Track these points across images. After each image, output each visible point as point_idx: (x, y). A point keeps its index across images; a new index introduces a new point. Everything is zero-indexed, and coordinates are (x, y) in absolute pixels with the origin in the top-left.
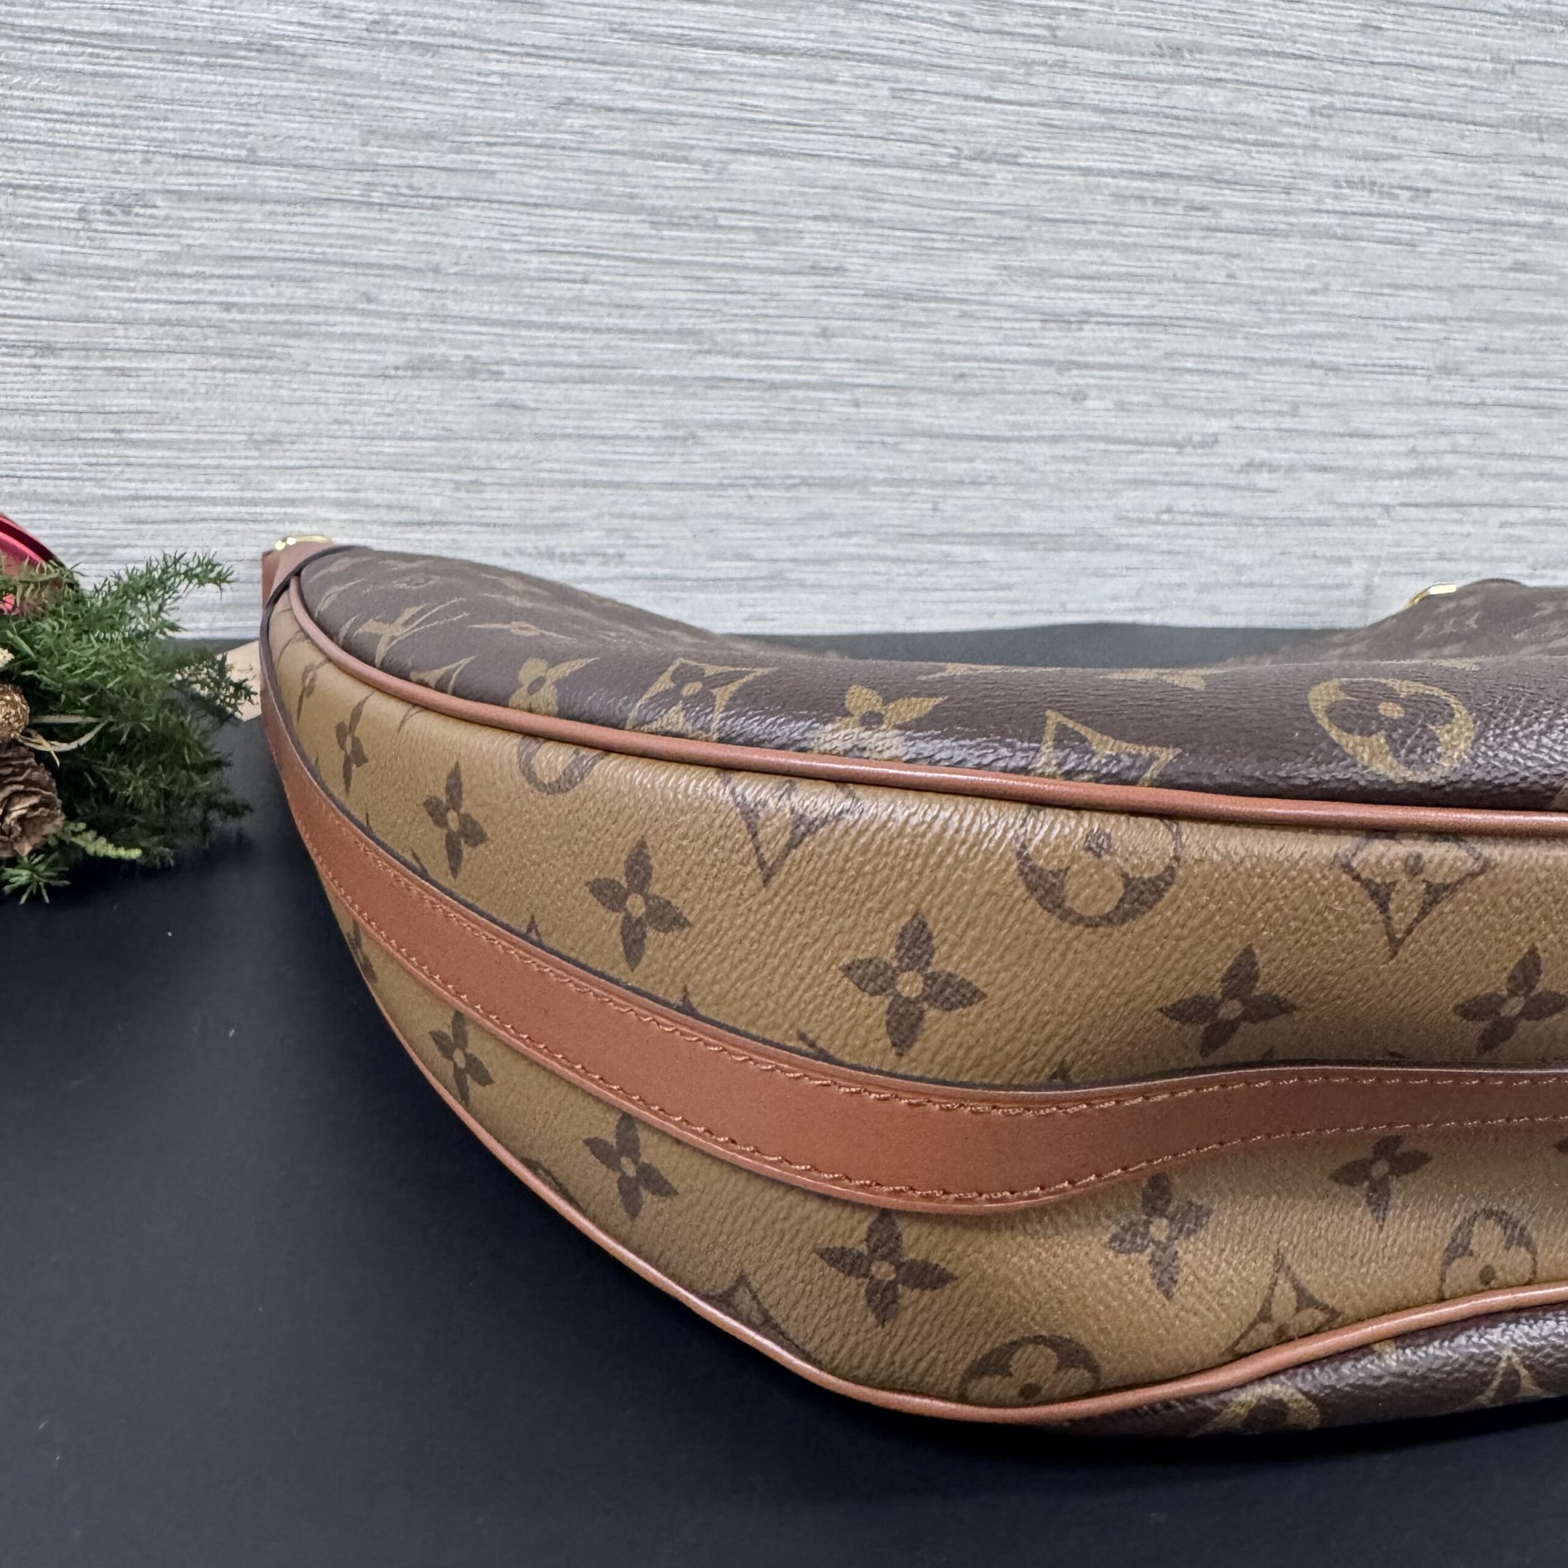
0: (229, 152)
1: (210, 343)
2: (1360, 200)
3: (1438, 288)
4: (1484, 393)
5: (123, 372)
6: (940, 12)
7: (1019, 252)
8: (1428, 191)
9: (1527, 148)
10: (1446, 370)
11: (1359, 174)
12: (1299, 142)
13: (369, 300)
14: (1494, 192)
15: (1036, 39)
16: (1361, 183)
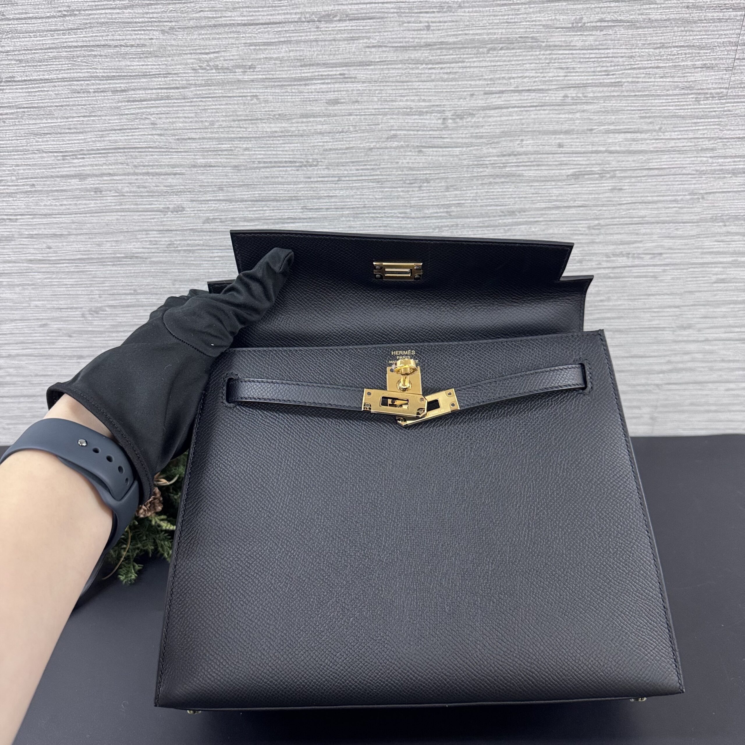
0: (127, 292)
2: (622, 261)
3: (672, 294)
4: (708, 335)
6: (395, 213)
8: (661, 254)
9: (717, 230)
10: (683, 328)
11: (618, 251)
12: (584, 241)
14: (699, 250)
15: (441, 217)
16: (621, 254)
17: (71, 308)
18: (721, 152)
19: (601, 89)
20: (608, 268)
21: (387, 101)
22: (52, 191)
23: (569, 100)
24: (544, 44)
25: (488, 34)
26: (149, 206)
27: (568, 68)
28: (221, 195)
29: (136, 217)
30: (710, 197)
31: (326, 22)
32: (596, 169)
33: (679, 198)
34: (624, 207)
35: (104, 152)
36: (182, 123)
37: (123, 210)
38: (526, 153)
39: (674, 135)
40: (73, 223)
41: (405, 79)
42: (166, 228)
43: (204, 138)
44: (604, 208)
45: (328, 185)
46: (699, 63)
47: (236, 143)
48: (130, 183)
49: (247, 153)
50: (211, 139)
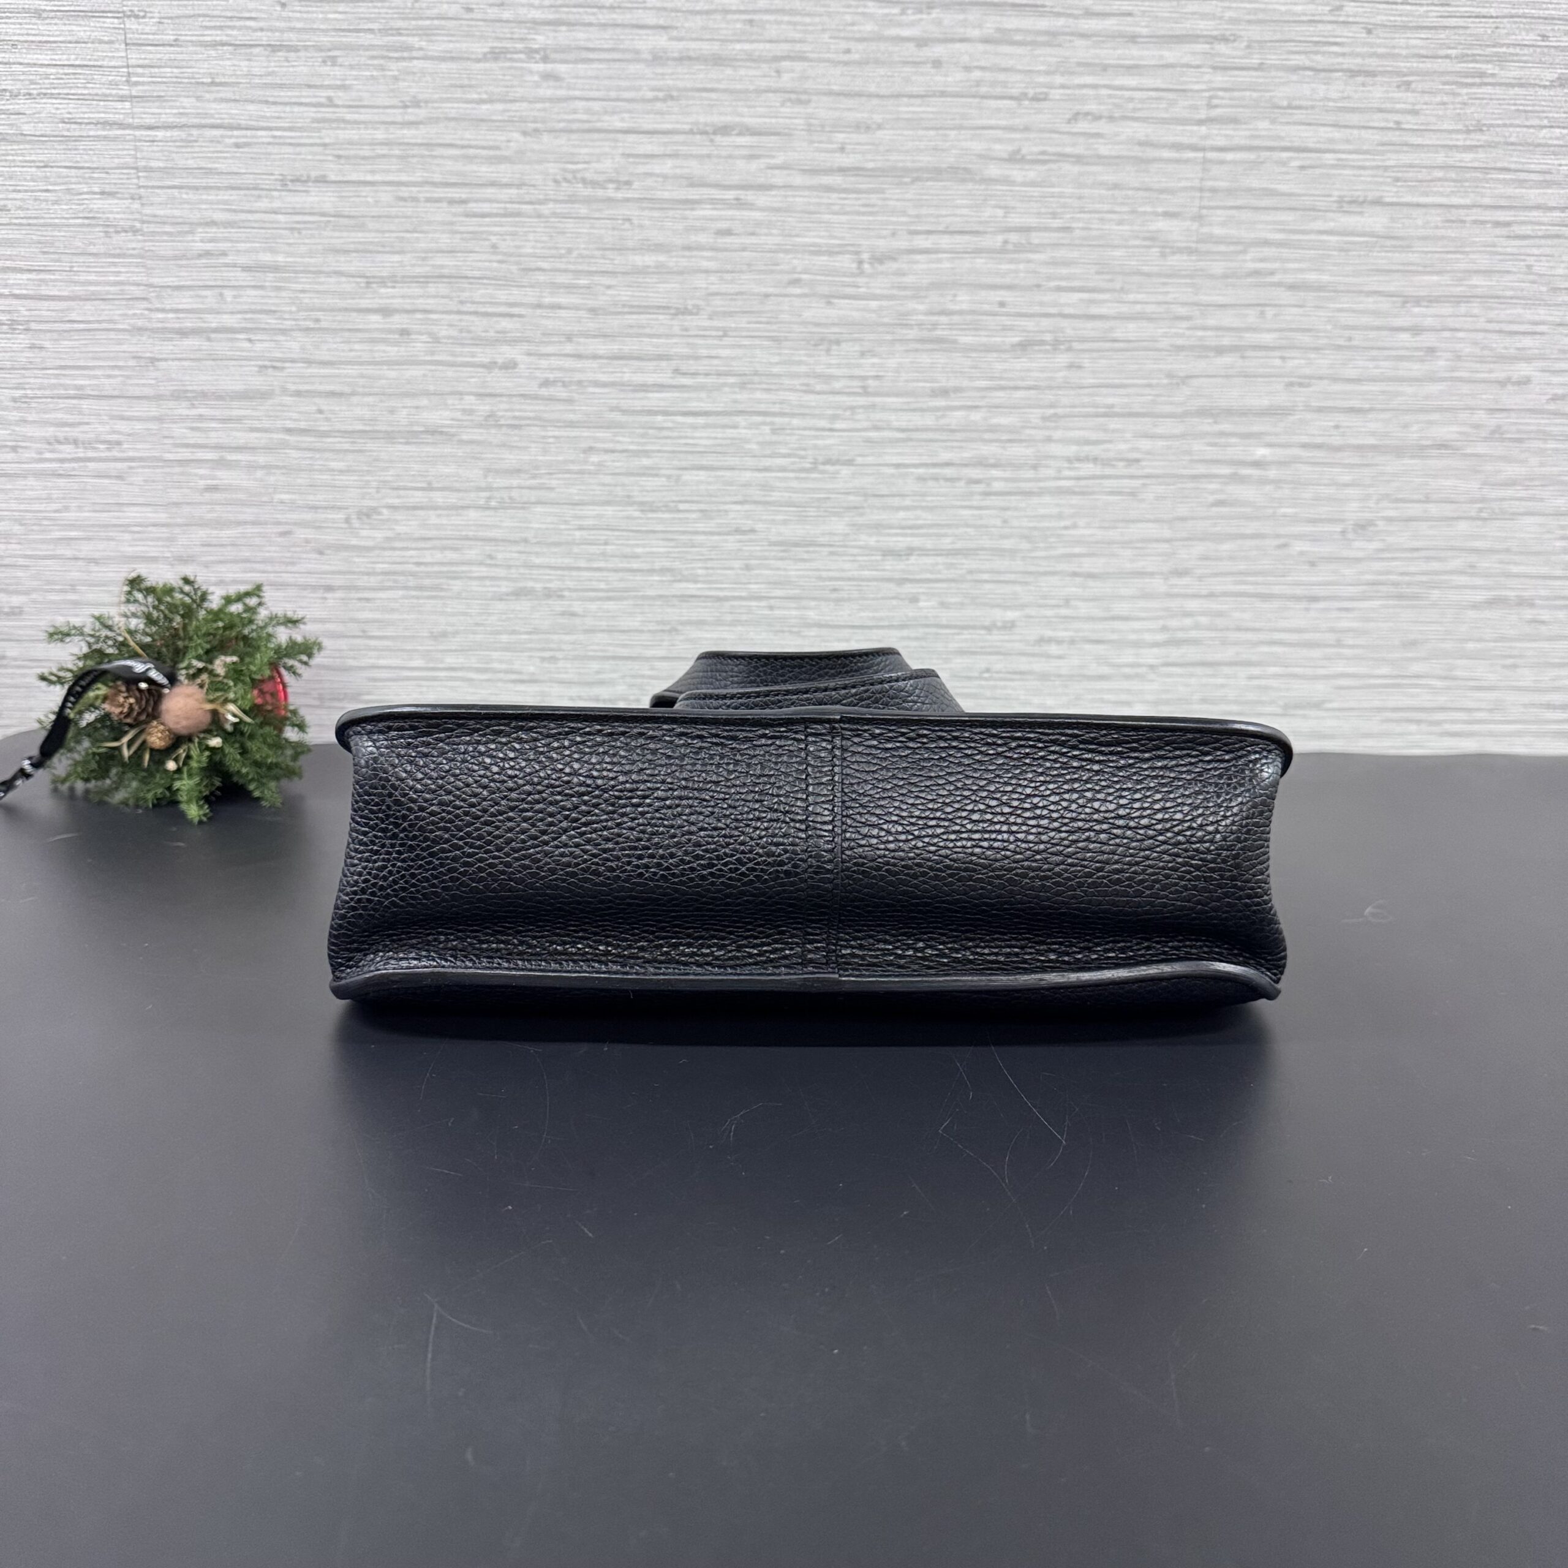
0: (419, 485)
1: (411, 584)
2: (1088, 469)
3: (1159, 521)
4: (1213, 587)
5: (367, 600)
7: (862, 515)
8: (1137, 461)
9: (1207, 428)
11: (1083, 455)
12: (1037, 438)
13: (491, 557)
14: (1187, 458)
15: (854, 394)
16: (1087, 459)
17: (333, 507)
18: (1199, 322)
19: (1046, 234)
21: (790, 236)
22: (342, 330)
23: (1010, 247)
24: (977, 178)
25: (913, 161)
26: (470, 359)
27: (1006, 207)
28: (569, 348)
29: (450, 373)
30: (1194, 381)
31: (723, 135)
32: (1048, 337)
33: (1155, 382)
34: (1086, 391)
35: (424, 280)
36: (534, 247)
37: (434, 363)
38: (960, 313)
39: (1140, 297)
40: (362, 376)
41: (812, 208)
42: (488, 391)
43: (557, 270)
44: (1062, 392)
45: (710, 342)
46: (1160, 210)
47: (597, 279)
48: (451, 325)
49: (609, 292)
50: (566, 271)
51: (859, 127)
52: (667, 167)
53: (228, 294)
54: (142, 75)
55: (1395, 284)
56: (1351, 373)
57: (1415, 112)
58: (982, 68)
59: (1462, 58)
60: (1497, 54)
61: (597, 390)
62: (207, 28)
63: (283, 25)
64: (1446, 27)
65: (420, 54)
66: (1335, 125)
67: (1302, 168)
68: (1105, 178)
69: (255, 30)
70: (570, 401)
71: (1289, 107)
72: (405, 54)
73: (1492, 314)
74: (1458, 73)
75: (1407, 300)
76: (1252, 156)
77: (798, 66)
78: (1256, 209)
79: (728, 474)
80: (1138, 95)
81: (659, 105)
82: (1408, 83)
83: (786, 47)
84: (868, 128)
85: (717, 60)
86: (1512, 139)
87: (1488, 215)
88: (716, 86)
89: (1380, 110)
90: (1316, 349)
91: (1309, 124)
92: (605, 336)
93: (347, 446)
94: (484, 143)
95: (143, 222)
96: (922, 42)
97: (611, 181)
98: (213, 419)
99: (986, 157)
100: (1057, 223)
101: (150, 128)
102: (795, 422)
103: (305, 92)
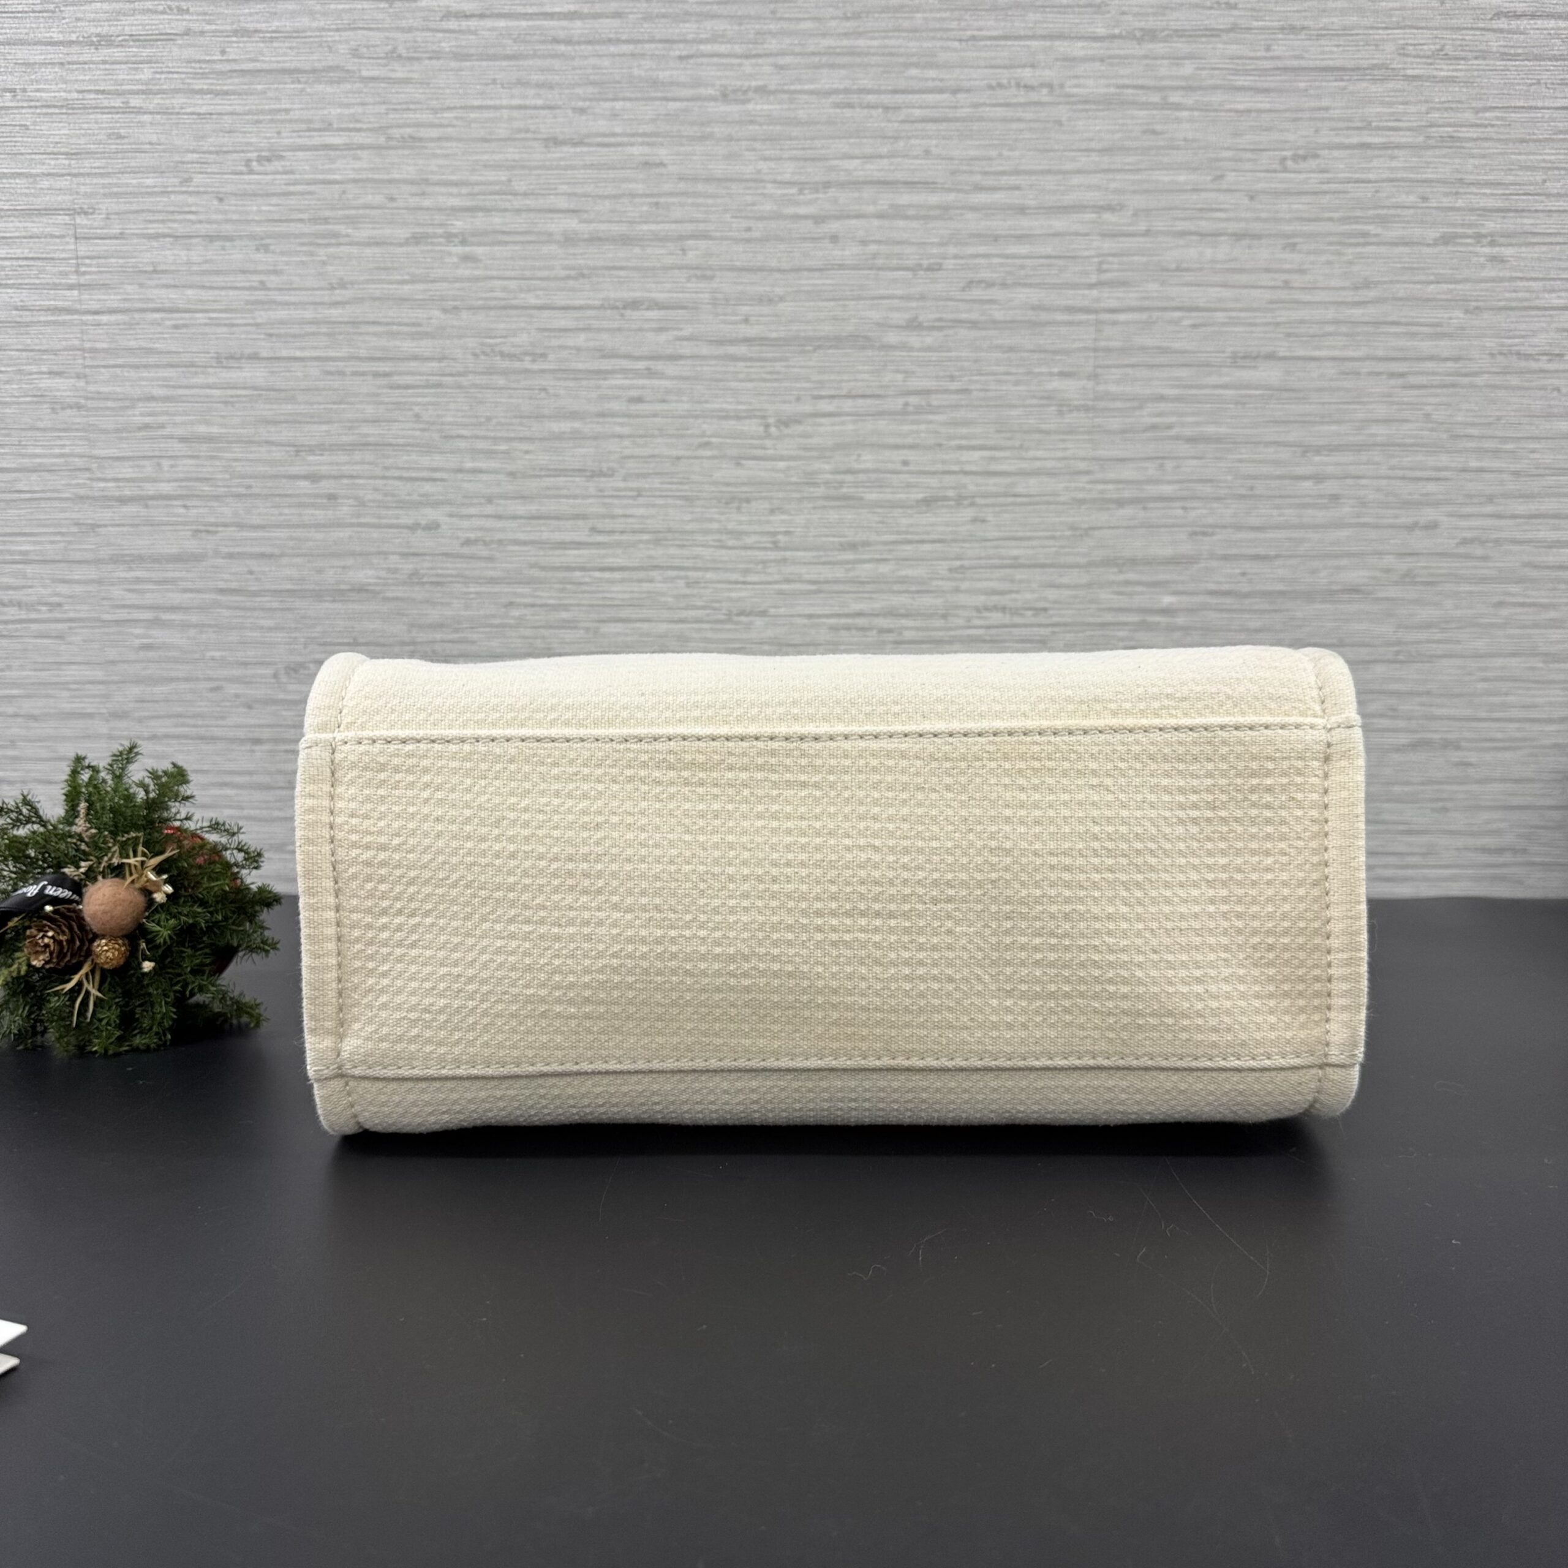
2: (996, 617)
8: (1045, 609)
9: (1112, 578)
11: (991, 604)
14: (1094, 606)
15: (765, 549)
16: (995, 608)
17: (262, 663)
18: (1099, 476)
19: (945, 396)
20: (981, 627)
21: (699, 402)
22: (273, 495)
23: (910, 409)
24: (877, 345)
25: (815, 331)
26: (395, 521)
27: (906, 372)
28: (489, 509)
29: (375, 534)
30: (1096, 533)
31: (633, 309)
32: (951, 493)
33: (1058, 534)
34: (991, 543)
35: (349, 448)
36: (455, 416)
37: (360, 525)
38: (865, 471)
39: (1040, 453)
40: (291, 539)
41: (719, 376)
42: (412, 550)
43: (477, 437)
44: (967, 545)
45: (625, 502)
46: (1056, 370)
47: (516, 445)
48: (376, 490)
49: (527, 457)
50: (485, 438)
51: (761, 300)
52: (581, 339)
53: (166, 463)
54: (90, 265)
55: (1295, 434)
56: (1254, 521)
57: (1301, 272)
58: (879, 242)
59: (1344, 220)
60: (1378, 216)
61: (516, 548)
62: (151, 222)
63: (220, 217)
64: (1325, 193)
65: (346, 240)
66: (1225, 285)
67: (1194, 326)
68: (1000, 342)
69: (193, 222)
70: (490, 559)
71: (1178, 269)
72: (333, 241)
73: (1394, 462)
74: (1342, 234)
75: (1306, 450)
76: (1144, 316)
77: (703, 244)
78: (1151, 366)
79: (645, 626)
80: (1028, 262)
81: (571, 283)
82: (1294, 245)
83: (689, 227)
84: (770, 301)
85: (625, 240)
86: (1401, 294)
87: (1381, 367)
88: (624, 264)
89: (1268, 270)
90: (1218, 499)
91: (1199, 285)
92: (523, 497)
93: (275, 605)
94: (406, 320)
95: (87, 398)
96: (818, 219)
97: (526, 354)
98: (149, 581)
99: (883, 325)
100: (955, 386)
101: (96, 313)
102: (709, 575)
103: (240, 277)
